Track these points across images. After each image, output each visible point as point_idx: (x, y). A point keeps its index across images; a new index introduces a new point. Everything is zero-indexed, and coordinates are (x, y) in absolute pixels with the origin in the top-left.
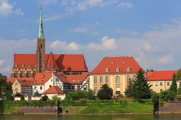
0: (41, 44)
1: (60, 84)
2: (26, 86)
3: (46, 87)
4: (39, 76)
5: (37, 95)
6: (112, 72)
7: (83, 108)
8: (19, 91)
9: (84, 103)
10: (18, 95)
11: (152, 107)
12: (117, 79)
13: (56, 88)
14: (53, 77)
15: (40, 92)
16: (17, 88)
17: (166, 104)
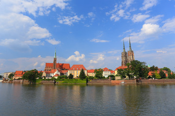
0: (55, 60)
1: (59, 73)
2: (48, 73)
3: (55, 74)
4: (53, 71)
5: (51, 77)
6: (76, 70)
7: (63, 81)
8: (45, 76)
9: (63, 80)
10: (44, 77)
11: (86, 82)
12: (77, 72)
13: (58, 75)
14: (57, 71)
15: (52, 76)
16: (44, 74)
17: (91, 81)
